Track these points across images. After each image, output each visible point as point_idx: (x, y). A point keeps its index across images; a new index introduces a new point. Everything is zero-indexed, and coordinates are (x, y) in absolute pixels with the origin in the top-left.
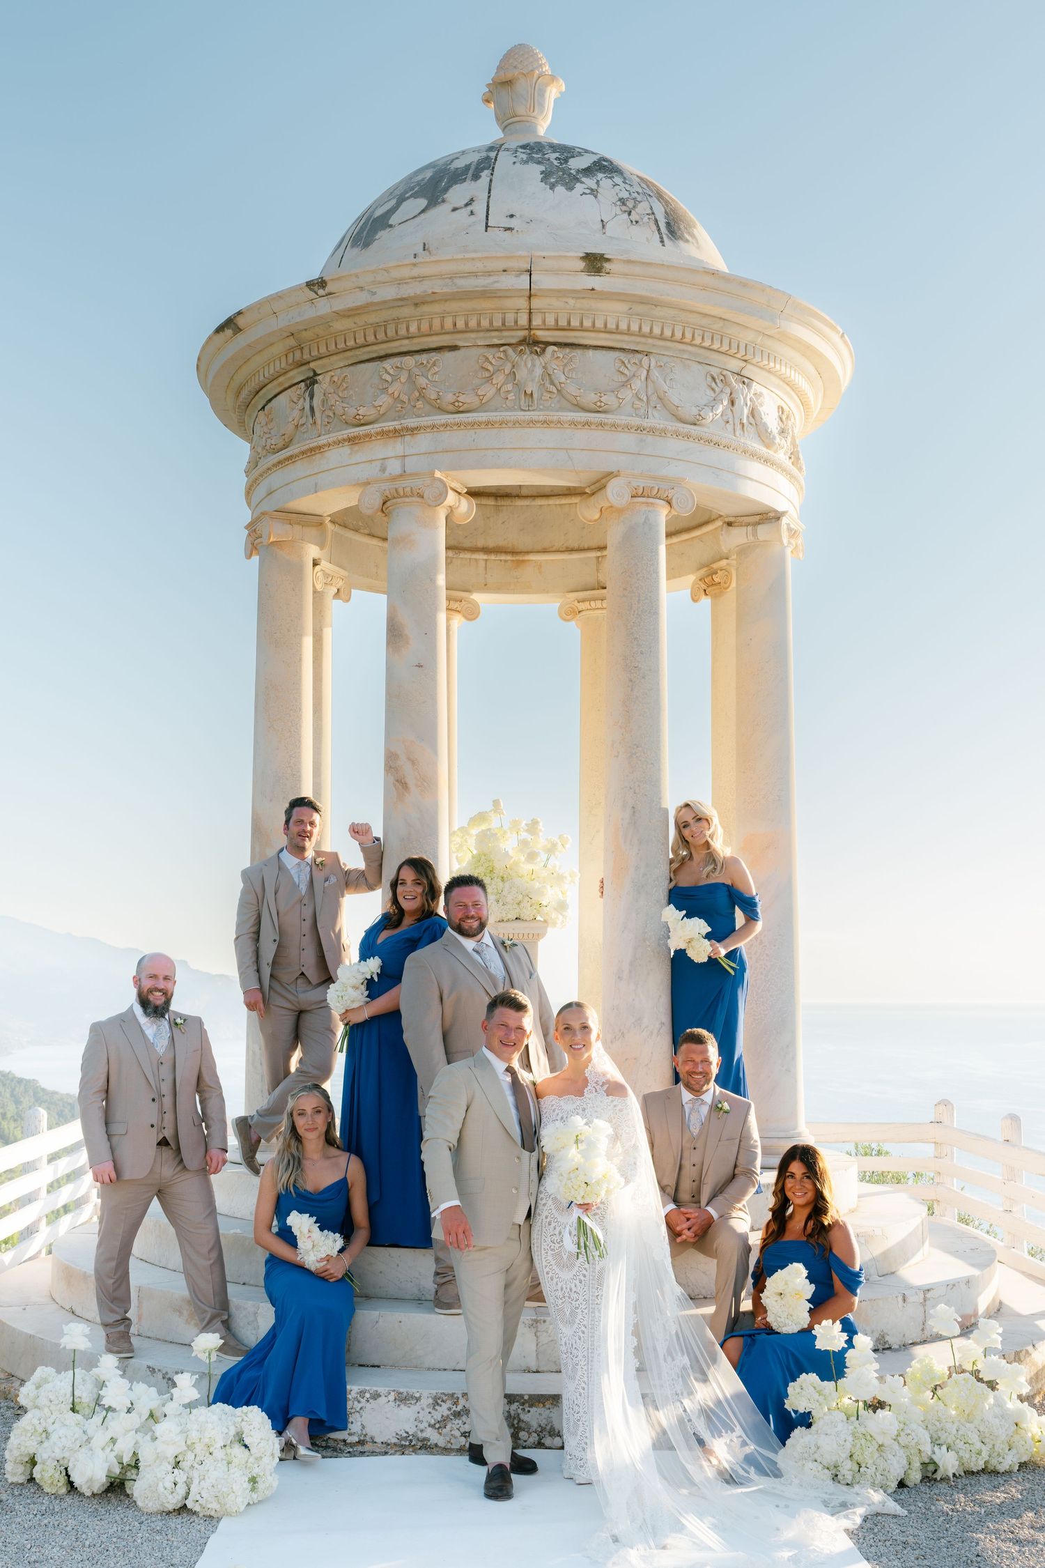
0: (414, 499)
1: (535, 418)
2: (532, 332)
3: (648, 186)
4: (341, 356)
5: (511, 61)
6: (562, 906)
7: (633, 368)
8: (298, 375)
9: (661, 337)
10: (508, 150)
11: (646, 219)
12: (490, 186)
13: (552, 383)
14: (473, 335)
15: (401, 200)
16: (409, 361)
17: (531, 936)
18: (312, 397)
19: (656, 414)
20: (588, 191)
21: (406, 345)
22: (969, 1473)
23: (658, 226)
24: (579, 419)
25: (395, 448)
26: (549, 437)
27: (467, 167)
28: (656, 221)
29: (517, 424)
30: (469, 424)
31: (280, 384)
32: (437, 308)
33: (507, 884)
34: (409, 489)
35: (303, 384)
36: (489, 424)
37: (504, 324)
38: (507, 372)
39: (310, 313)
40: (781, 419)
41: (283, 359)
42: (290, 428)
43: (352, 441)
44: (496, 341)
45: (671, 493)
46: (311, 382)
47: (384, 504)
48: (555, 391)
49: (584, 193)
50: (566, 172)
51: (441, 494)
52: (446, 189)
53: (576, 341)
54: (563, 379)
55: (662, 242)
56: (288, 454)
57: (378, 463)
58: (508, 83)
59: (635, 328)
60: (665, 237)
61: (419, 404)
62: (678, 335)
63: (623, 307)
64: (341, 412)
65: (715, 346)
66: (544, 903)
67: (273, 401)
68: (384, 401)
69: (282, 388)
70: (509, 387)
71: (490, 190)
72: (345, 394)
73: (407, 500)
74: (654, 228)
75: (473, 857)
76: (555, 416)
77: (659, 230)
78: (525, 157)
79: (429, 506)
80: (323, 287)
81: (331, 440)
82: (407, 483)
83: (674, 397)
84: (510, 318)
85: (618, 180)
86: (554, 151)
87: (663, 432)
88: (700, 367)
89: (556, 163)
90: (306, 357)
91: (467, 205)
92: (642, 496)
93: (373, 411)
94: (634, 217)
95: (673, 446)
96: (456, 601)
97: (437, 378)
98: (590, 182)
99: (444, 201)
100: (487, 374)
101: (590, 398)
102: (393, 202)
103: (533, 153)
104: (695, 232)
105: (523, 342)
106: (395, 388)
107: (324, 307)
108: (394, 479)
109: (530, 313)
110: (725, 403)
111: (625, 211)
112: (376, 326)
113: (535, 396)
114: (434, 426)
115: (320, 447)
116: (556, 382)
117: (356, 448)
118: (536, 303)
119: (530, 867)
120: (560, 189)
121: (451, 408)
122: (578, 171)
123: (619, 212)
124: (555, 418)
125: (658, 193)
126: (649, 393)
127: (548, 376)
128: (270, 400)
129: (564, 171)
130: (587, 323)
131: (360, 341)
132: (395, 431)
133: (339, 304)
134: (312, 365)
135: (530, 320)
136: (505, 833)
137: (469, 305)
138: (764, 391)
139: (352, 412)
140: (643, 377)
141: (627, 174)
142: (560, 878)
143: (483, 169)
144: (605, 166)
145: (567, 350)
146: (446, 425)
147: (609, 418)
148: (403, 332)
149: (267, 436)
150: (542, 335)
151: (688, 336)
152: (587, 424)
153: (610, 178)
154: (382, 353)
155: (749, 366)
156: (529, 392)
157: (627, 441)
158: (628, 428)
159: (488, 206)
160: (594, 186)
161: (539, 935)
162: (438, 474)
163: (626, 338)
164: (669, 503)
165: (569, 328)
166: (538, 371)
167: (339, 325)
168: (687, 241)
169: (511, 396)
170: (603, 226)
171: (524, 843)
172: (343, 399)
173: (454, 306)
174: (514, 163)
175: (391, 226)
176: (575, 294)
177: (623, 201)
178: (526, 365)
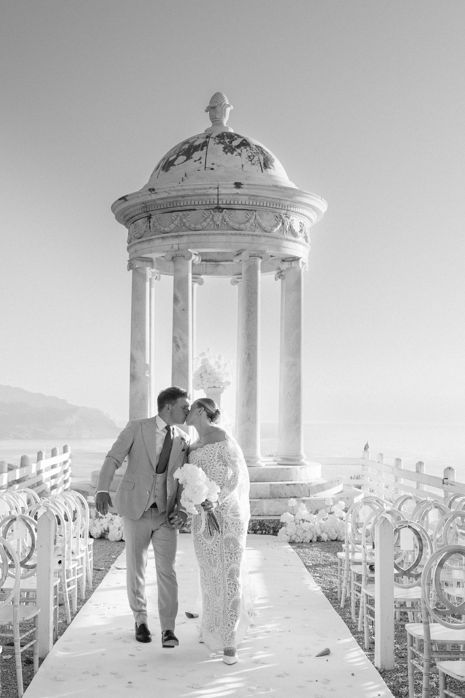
0: (182, 258)
1: (219, 233)
2: (219, 205)
3: (258, 149)
4: (159, 210)
5: (215, 99)
6: (228, 383)
7: (250, 216)
8: (145, 215)
9: (260, 206)
10: (212, 138)
11: (257, 163)
12: (207, 153)
13: (225, 221)
14: (200, 206)
15: (178, 156)
16: (181, 213)
17: (218, 392)
18: (150, 222)
19: (258, 230)
20: (238, 154)
21: (179, 208)
22: (332, 540)
23: (261, 165)
24: (233, 233)
25: (176, 241)
26: (223, 238)
27: (199, 145)
28: (260, 162)
29: (214, 234)
30: (199, 234)
31: (139, 217)
32: (189, 198)
33: (211, 376)
34: (180, 255)
35: (147, 218)
36: (205, 234)
37: (210, 203)
38: (211, 217)
39: (149, 198)
40: (301, 226)
41: (141, 210)
42: (142, 232)
43: (163, 238)
44: (208, 208)
45: (262, 255)
46: (149, 217)
47: (173, 258)
48: (226, 224)
49: (237, 155)
50: (231, 147)
51: (190, 257)
52: (192, 154)
53: (232, 208)
54: (228, 220)
55: (262, 170)
56: (142, 240)
57: (171, 246)
58: (214, 108)
59: (251, 203)
60: (263, 168)
61: (184, 227)
62: (265, 205)
63: (247, 197)
64: (159, 229)
65: (278, 207)
66: (223, 382)
67: (137, 221)
68: (172, 226)
69: (139, 218)
70: (212, 222)
71: (206, 154)
72: (160, 223)
73: (180, 258)
74: (259, 165)
75: (200, 367)
76: (225, 232)
77: (261, 166)
78: (218, 141)
79: (187, 260)
80: (154, 191)
81: (156, 237)
82: (180, 252)
83: (264, 225)
84: (212, 201)
85: (248, 149)
86: (228, 139)
87: (260, 236)
88: (272, 213)
89: (228, 143)
90: (148, 210)
91: (199, 160)
92: (253, 256)
93: (169, 229)
94: (253, 162)
95: (263, 240)
96: (196, 278)
97: (189, 219)
98: (239, 151)
99: (192, 158)
100: (204, 218)
101: (237, 226)
102: (175, 156)
103: (221, 139)
104: (274, 164)
105: (216, 208)
106: (176, 222)
107: (154, 197)
108: (176, 251)
109: (218, 200)
110: (281, 224)
111: (250, 161)
112: (170, 202)
113: (220, 225)
114: (188, 235)
115: (152, 239)
116: (226, 221)
117: (164, 240)
118: (220, 197)
119: (218, 370)
120: (229, 154)
121: (193, 229)
122: (235, 147)
123: (248, 161)
124: (226, 233)
125: (262, 151)
126: (256, 223)
127: (224, 219)
128: (136, 221)
129: (230, 146)
130: (236, 203)
131: (165, 207)
132: (176, 236)
133: (159, 196)
134: (150, 212)
135: (218, 202)
136: (211, 359)
137: (199, 197)
138: (294, 218)
139: (162, 229)
140: (254, 218)
141: (252, 145)
142: (228, 374)
143: (204, 146)
144: (244, 143)
145: (230, 211)
146: (192, 235)
147: (243, 232)
148: (178, 205)
149: (135, 233)
150: (222, 206)
151: (268, 205)
152: (235, 234)
153: (246, 148)
154: (172, 210)
155: (289, 212)
156: (218, 224)
157: (248, 239)
158: (249, 235)
159: (206, 160)
160: (240, 152)
161: (221, 392)
162: (189, 250)
163: (248, 206)
164: (261, 258)
165: (230, 204)
166: (221, 218)
167: (158, 202)
168: (271, 168)
169: (212, 226)
170: (243, 167)
171: (217, 363)
172: (160, 224)
173: (194, 198)
174: (215, 144)
175: (175, 165)
176: (232, 195)
177: (249, 157)
178: (217, 216)
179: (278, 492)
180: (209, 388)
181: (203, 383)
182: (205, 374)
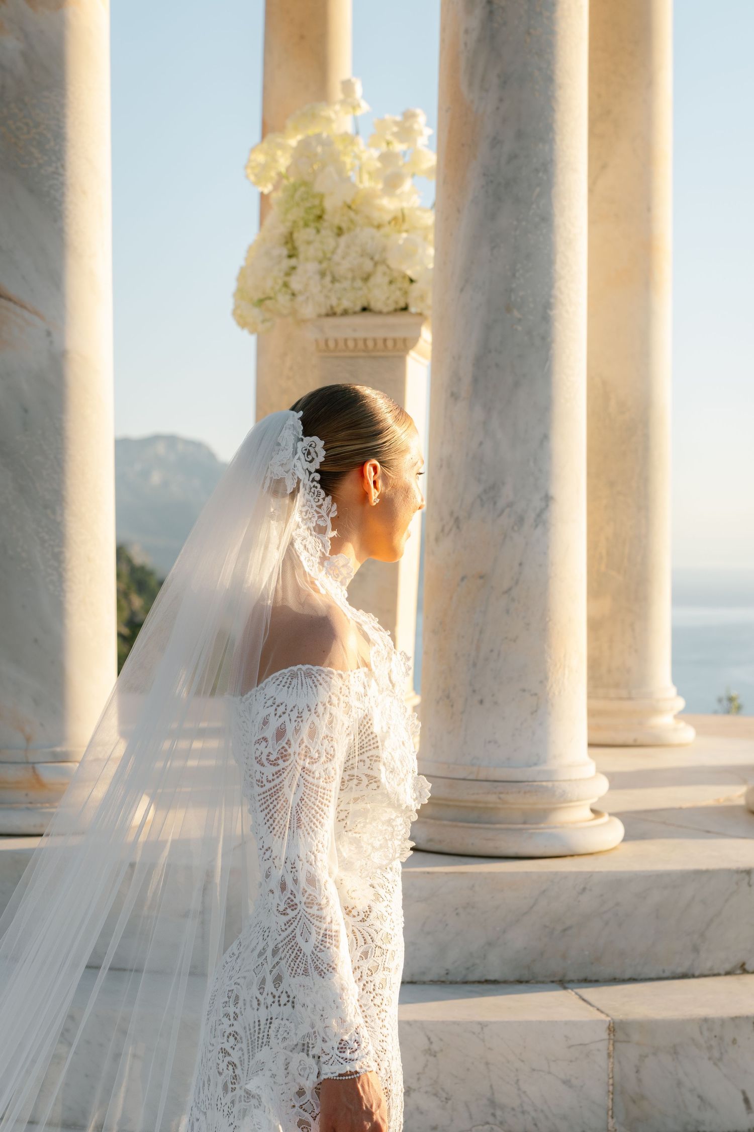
17: (390, 344)
33: (343, 240)
161: (406, 345)
171: (387, 158)
179: (679, 1084)
180: (332, 314)
181: (296, 283)
182: (311, 231)
